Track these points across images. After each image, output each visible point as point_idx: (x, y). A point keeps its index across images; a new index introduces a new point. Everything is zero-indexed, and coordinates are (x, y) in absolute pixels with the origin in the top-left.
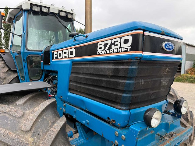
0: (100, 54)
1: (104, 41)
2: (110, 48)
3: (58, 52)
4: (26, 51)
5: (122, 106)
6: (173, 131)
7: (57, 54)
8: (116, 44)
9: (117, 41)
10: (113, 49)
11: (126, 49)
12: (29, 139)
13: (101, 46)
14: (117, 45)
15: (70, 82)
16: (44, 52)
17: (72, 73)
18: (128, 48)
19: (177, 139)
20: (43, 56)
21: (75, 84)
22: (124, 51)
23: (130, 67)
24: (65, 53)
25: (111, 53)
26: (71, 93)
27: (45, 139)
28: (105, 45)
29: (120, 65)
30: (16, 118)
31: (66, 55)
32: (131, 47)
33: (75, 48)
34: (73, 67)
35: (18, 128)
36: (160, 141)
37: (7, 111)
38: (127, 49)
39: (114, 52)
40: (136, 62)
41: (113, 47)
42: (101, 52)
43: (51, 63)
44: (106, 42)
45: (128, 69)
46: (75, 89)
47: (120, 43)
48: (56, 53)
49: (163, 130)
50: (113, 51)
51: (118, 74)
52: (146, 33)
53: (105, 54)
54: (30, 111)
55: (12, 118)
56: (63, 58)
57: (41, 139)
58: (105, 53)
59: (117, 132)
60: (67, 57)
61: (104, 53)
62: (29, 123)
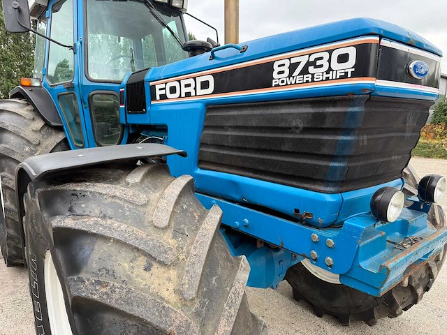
0: (281, 84)
1: (290, 59)
2: (305, 71)
3: (166, 84)
4: (86, 82)
5: (327, 186)
6: (416, 235)
7: (165, 89)
8: (318, 63)
9: (322, 58)
10: (313, 75)
11: (343, 74)
12: (171, 242)
13: (281, 69)
14: (321, 66)
15: (200, 147)
16: (127, 84)
17: (206, 127)
18: (346, 71)
19: (427, 246)
20: (125, 94)
21: (213, 151)
22: (338, 77)
23: (350, 109)
24: (188, 86)
25: (307, 82)
26: (202, 169)
27: (197, 241)
28: (293, 67)
29: (328, 107)
30: (137, 205)
31: (191, 90)
32: (353, 70)
33: (214, 75)
34: (207, 115)
35: (146, 223)
36: (395, 250)
37: (118, 194)
38: (346, 73)
39: (315, 80)
40: (362, 98)
41: (311, 69)
42: (283, 82)
43: (148, 108)
44: (293, 61)
45: (345, 113)
46: (216, 161)
47: (329, 61)
48: (163, 86)
49: (398, 234)
50: (313, 78)
51: (323, 124)
52: (385, 43)
53: (291, 84)
54: (157, 195)
55: (131, 206)
56: (180, 97)
57: (188, 241)
58: (293, 82)
59: (315, 235)
60: (193, 94)
61: (289, 83)
62: (164, 214)
